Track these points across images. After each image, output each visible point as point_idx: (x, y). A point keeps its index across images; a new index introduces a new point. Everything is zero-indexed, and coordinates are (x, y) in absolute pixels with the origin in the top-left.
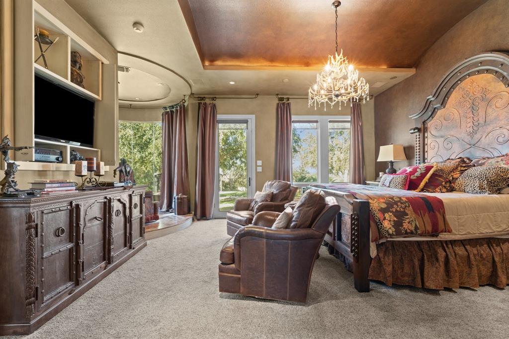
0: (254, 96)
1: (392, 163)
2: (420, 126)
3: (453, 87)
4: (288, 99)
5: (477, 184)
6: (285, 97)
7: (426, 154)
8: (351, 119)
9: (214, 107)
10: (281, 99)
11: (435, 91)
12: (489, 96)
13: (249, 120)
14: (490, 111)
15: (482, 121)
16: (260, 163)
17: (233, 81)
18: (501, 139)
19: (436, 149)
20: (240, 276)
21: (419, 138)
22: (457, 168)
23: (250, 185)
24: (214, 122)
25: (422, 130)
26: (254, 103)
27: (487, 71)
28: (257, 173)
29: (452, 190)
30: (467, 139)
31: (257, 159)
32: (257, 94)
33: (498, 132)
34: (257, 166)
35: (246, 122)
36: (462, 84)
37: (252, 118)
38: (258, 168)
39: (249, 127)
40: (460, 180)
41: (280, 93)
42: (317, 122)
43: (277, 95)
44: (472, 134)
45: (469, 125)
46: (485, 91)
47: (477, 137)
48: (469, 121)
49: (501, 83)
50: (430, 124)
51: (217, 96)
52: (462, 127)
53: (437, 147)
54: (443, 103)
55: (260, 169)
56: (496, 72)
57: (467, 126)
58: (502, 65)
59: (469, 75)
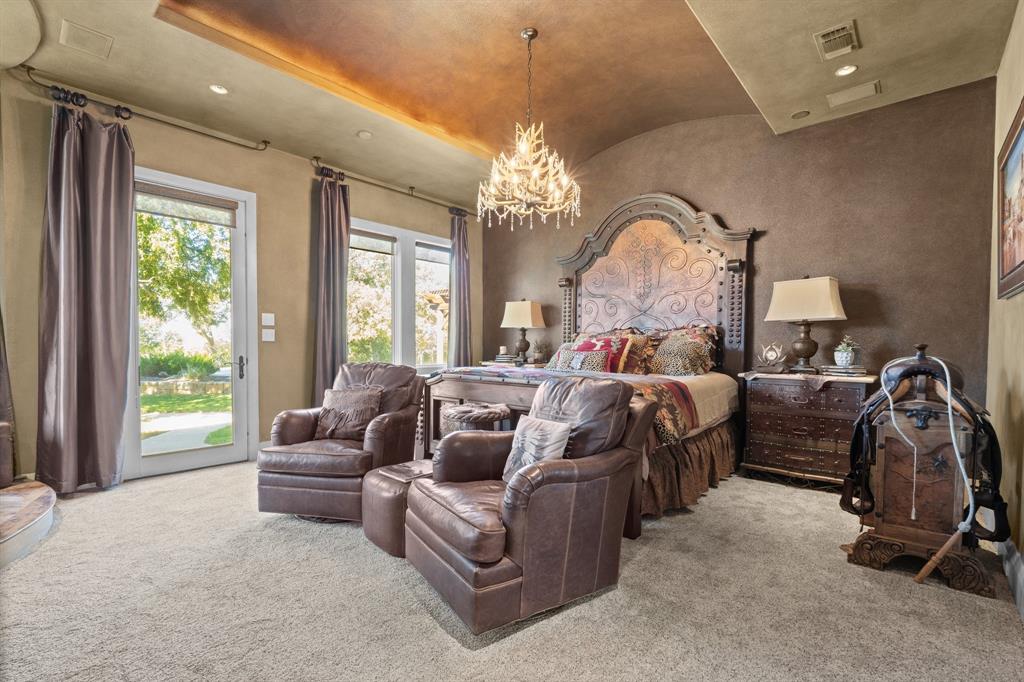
0: (253, 145)
1: (524, 331)
2: (571, 275)
3: (620, 229)
4: (341, 176)
5: (680, 363)
6: (336, 170)
7: (578, 320)
8: (453, 246)
9: (121, 139)
10: (323, 172)
11: (596, 229)
12: (665, 251)
13: (241, 205)
14: (664, 269)
15: (654, 281)
16: (269, 319)
17: (220, 84)
18: (675, 307)
19: (594, 314)
20: (520, 579)
21: (570, 295)
22: (647, 343)
23: (241, 376)
24: (124, 186)
25: (572, 283)
26: (254, 163)
27: (663, 218)
28: (262, 344)
29: (648, 371)
30: (637, 303)
31: (262, 309)
32: (266, 143)
33: (672, 299)
34: (261, 327)
35: (231, 206)
36: (632, 228)
37: (248, 199)
38: (264, 330)
39: (240, 222)
40: (657, 358)
41: (322, 156)
42: (393, 239)
43: (317, 158)
44: (642, 297)
45: (639, 285)
46: (659, 244)
47: (649, 301)
48: (639, 279)
49: (677, 237)
50: (587, 277)
51: (133, 108)
52: (631, 286)
53: (595, 311)
54: (606, 250)
55: (269, 336)
56: (673, 222)
57: (636, 286)
58: (680, 215)
59: (641, 218)
